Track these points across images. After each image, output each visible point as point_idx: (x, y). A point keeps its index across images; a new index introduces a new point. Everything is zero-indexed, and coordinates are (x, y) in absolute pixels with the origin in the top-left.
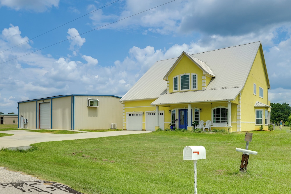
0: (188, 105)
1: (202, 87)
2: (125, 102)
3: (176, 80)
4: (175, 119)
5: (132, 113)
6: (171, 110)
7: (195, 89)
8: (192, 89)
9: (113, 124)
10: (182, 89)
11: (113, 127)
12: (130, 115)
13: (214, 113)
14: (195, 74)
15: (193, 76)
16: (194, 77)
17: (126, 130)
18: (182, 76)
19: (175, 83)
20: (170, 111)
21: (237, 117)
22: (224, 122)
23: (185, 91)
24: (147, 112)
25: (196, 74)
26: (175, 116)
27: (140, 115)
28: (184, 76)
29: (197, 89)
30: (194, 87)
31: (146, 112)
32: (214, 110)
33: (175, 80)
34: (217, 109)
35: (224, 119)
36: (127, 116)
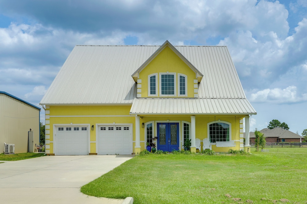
0: (191, 117)
1: (195, 93)
2: (50, 107)
3: (153, 79)
4: (151, 136)
5: (65, 125)
6: (145, 124)
7: (183, 96)
8: (179, 95)
9: (10, 145)
10: (163, 93)
11: (10, 150)
12: (61, 129)
13: (211, 129)
14: (183, 75)
15: (181, 77)
16: (182, 79)
17: (54, 155)
18: (163, 76)
19: (151, 85)
20: (143, 124)
21: (240, 134)
22: (225, 140)
23: (168, 98)
24: (99, 124)
25: (185, 75)
26: (151, 133)
27: (84, 129)
28: (166, 75)
29: (186, 95)
30: (183, 92)
31: (96, 124)
32: (211, 125)
33: (151, 80)
34: (214, 124)
35: (225, 137)
36: (56, 131)
